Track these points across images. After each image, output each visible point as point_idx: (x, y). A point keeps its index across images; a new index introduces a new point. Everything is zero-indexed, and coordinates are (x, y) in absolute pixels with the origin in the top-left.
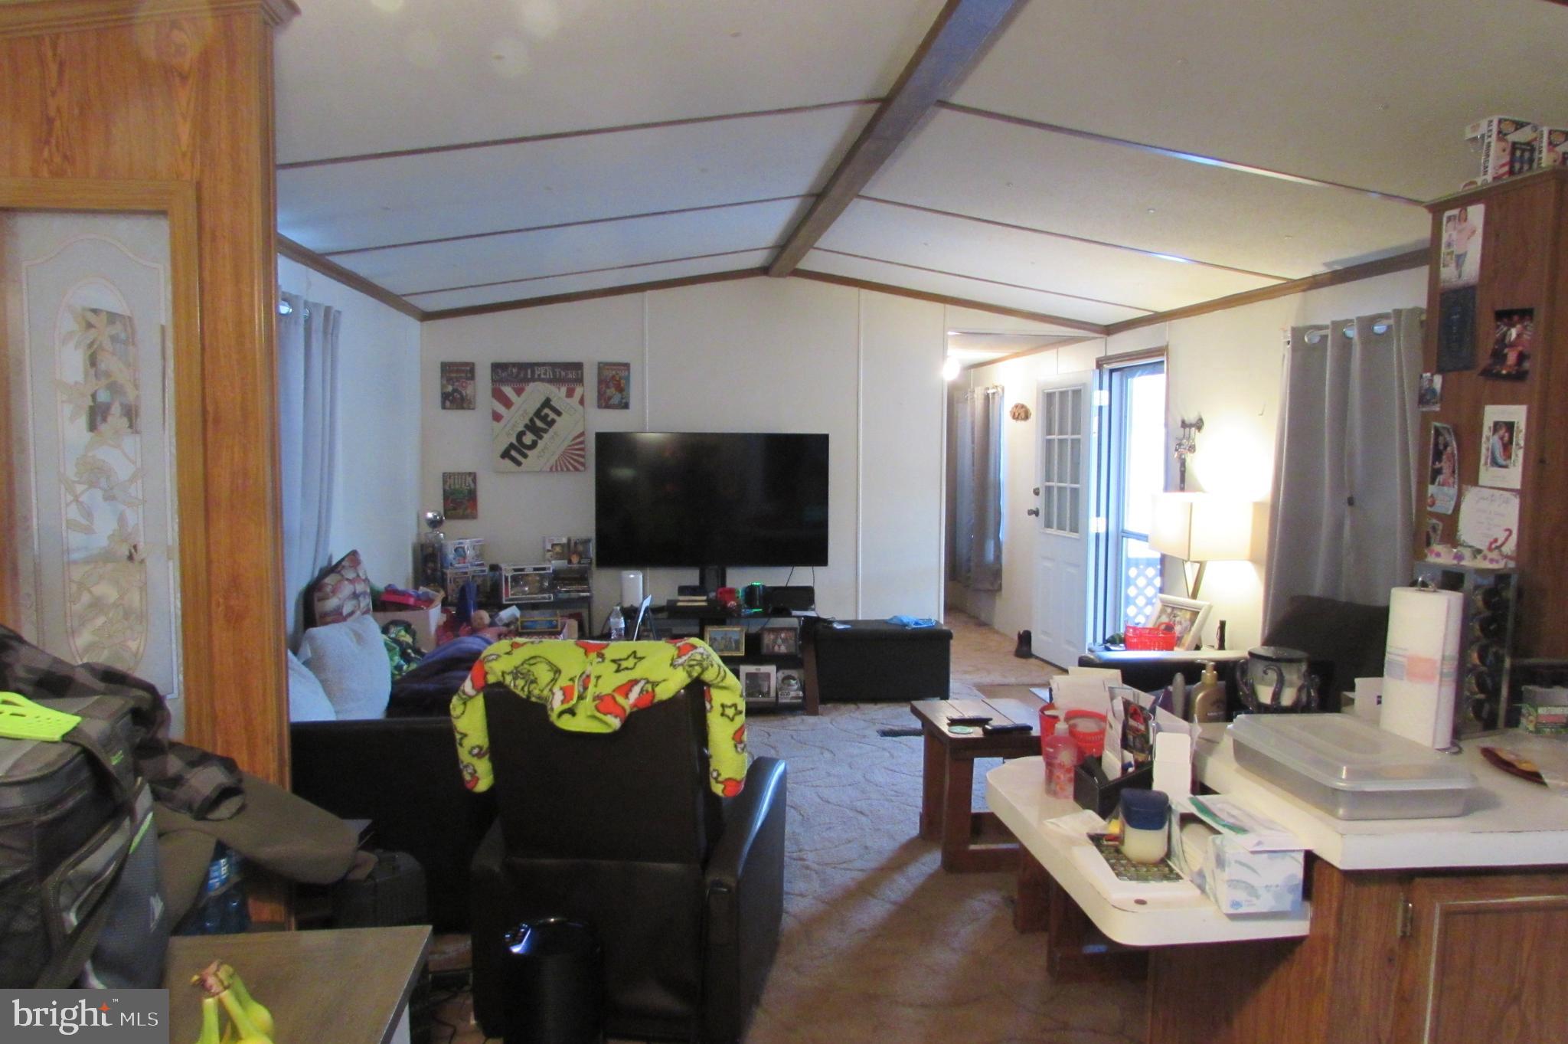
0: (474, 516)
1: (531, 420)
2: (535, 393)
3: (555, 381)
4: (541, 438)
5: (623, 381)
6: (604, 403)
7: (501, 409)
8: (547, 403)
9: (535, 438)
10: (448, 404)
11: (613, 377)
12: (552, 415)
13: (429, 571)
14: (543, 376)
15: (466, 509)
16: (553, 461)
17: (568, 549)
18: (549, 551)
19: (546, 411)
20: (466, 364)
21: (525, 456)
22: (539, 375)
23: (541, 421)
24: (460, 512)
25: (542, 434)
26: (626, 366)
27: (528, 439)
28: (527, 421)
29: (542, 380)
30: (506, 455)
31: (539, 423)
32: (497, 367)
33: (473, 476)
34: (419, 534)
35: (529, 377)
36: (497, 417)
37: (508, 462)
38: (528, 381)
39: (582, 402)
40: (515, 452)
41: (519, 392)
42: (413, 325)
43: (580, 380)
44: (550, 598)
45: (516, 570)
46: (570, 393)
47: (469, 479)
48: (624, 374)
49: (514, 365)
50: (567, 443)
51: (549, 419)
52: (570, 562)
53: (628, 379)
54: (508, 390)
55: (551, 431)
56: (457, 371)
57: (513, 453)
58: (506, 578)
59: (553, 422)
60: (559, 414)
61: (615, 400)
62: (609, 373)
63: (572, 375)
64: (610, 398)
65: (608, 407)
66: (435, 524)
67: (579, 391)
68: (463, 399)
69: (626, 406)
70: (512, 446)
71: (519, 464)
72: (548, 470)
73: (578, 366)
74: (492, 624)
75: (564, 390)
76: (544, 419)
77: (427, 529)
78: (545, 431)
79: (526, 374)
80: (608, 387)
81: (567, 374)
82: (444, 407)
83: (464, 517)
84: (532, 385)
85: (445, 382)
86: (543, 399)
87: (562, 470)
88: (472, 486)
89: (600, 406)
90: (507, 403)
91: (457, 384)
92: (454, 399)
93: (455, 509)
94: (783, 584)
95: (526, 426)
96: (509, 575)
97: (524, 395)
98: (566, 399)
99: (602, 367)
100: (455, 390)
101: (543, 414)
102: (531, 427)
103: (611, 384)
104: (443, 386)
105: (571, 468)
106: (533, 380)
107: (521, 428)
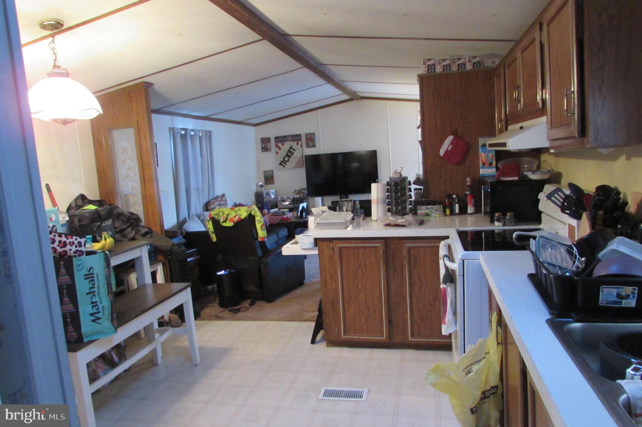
0: (273, 183)
1: (287, 153)
2: (287, 145)
3: (293, 140)
4: (290, 158)
5: (313, 139)
6: (308, 146)
7: (278, 150)
8: (291, 148)
9: (288, 158)
10: (263, 150)
11: (310, 137)
12: (293, 151)
13: (259, 200)
14: (289, 139)
15: (271, 181)
16: (294, 165)
17: (299, 192)
18: (293, 192)
19: (291, 150)
20: (267, 138)
21: (286, 164)
22: (288, 139)
23: (290, 153)
24: (269, 182)
25: (291, 157)
26: (314, 134)
27: (286, 159)
28: (285, 153)
29: (289, 141)
30: (280, 164)
31: (289, 154)
32: (276, 138)
33: (272, 171)
34: (257, 190)
35: (285, 140)
36: (277, 153)
37: (281, 166)
38: (285, 141)
39: (301, 146)
40: (283, 163)
41: (283, 145)
42: (253, 128)
43: (300, 140)
44: (292, 206)
45: (281, 198)
46: (298, 144)
47: (271, 172)
48: (313, 136)
49: (281, 137)
50: (298, 159)
51: (292, 152)
52: (300, 196)
53: (314, 138)
54: (280, 145)
55: (293, 156)
56: (265, 140)
57: (282, 163)
58: (279, 201)
59: (293, 153)
60: (295, 150)
61: (311, 145)
62: (309, 136)
63: (298, 138)
64: (310, 144)
65: (309, 147)
66: (261, 186)
67: (300, 143)
68: (267, 148)
69: (315, 146)
70: (282, 161)
71: (284, 167)
72: (293, 168)
73: (300, 135)
74: (268, 213)
75: (296, 143)
76: (291, 152)
77: (259, 188)
78: (291, 156)
79: (284, 139)
80: (309, 141)
81: (296, 138)
82: (262, 151)
83: (271, 184)
84: (286, 142)
85: (262, 144)
86: (289, 146)
87: (297, 168)
88: (272, 174)
89: (307, 147)
90: (280, 149)
91: (265, 144)
92: (265, 149)
93: (268, 181)
94: (366, 199)
95: (286, 155)
96: (280, 200)
97: (285, 145)
98: (297, 146)
99: (307, 135)
100: (265, 146)
101: (290, 151)
102: (287, 155)
103: (310, 140)
104: (262, 145)
105: (300, 167)
106: (287, 141)
107: (284, 156)
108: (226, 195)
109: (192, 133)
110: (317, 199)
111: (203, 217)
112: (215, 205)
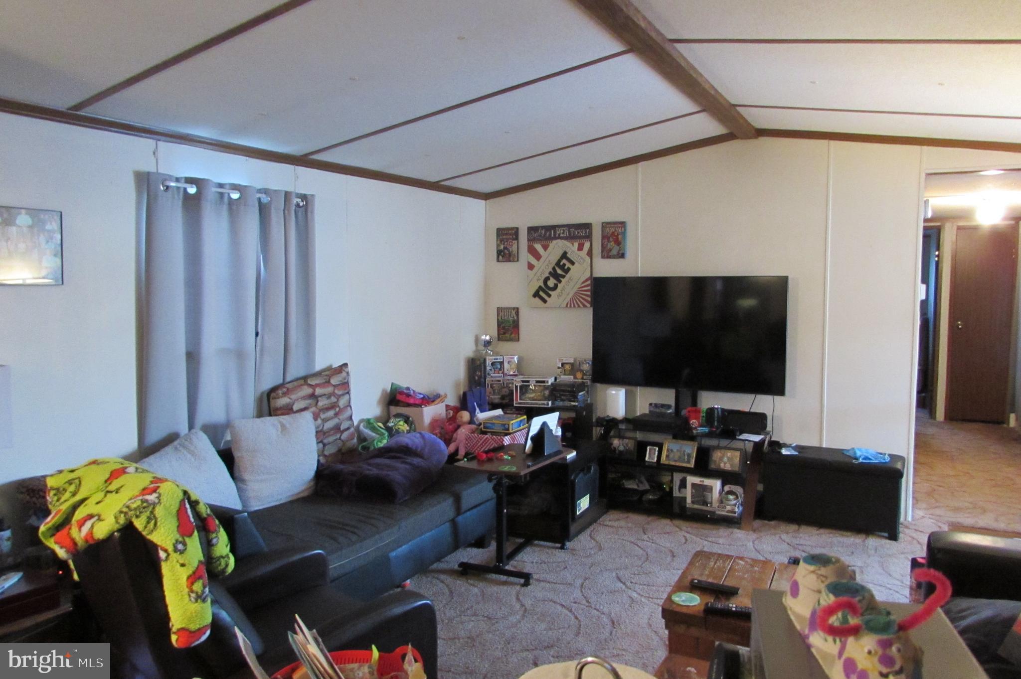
0: (518, 340)
1: (554, 269)
2: (557, 247)
3: (571, 238)
4: (560, 282)
5: (620, 237)
6: (607, 254)
7: (533, 261)
8: (564, 256)
9: (555, 282)
10: (500, 257)
11: (613, 233)
12: (568, 265)
13: (476, 378)
14: (561, 235)
15: (511, 334)
16: (568, 299)
17: (574, 368)
18: (559, 368)
19: (564, 261)
20: (512, 229)
21: (549, 296)
22: (559, 234)
23: (560, 269)
24: (508, 335)
25: (561, 279)
26: (623, 224)
27: (551, 282)
28: (550, 269)
29: (562, 238)
30: (537, 295)
31: (559, 271)
32: (531, 230)
33: (517, 310)
34: (477, 351)
35: (552, 236)
36: (531, 267)
37: (537, 299)
38: (551, 239)
39: (590, 253)
40: (542, 293)
41: (545, 248)
42: (481, 204)
43: (589, 237)
44: (548, 404)
45: (523, 381)
46: (580, 248)
47: (513, 312)
48: (620, 230)
49: (543, 227)
50: (578, 286)
51: (566, 267)
52: (575, 378)
53: (624, 234)
54: (538, 247)
55: (568, 276)
56: (506, 234)
57: (541, 293)
58: (516, 387)
59: (569, 269)
60: (573, 263)
61: (614, 252)
62: (609, 230)
63: (582, 233)
64: (610, 250)
65: (609, 257)
66: (487, 344)
67: (587, 245)
68: (510, 254)
69: (622, 256)
70: (540, 287)
71: (545, 301)
72: (565, 305)
73: (587, 226)
75: (576, 245)
76: (562, 267)
77: (481, 347)
78: (564, 277)
79: (551, 234)
80: (609, 241)
81: (578, 233)
82: (498, 261)
83: (511, 340)
84: (555, 242)
85: (499, 242)
86: (561, 253)
87: (574, 306)
88: (515, 318)
89: (603, 257)
90: (538, 257)
91: (506, 243)
92: (505, 255)
93: (504, 333)
95: (550, 273)
96: (519, 384)
97: (550, 249)
98: (579, 252)
99: (605, 225)
100: (505, 248)
101: (561, 264)
102: (554, 274)
103: (611, 239)
104: (498, 246)
105: (581, 306)
106: (555, 238)
107: (547, 275)
108: (350, 368)
109: (235, 196)
110: (614, 392)
111: (232, 434)
112: (294, 397)
